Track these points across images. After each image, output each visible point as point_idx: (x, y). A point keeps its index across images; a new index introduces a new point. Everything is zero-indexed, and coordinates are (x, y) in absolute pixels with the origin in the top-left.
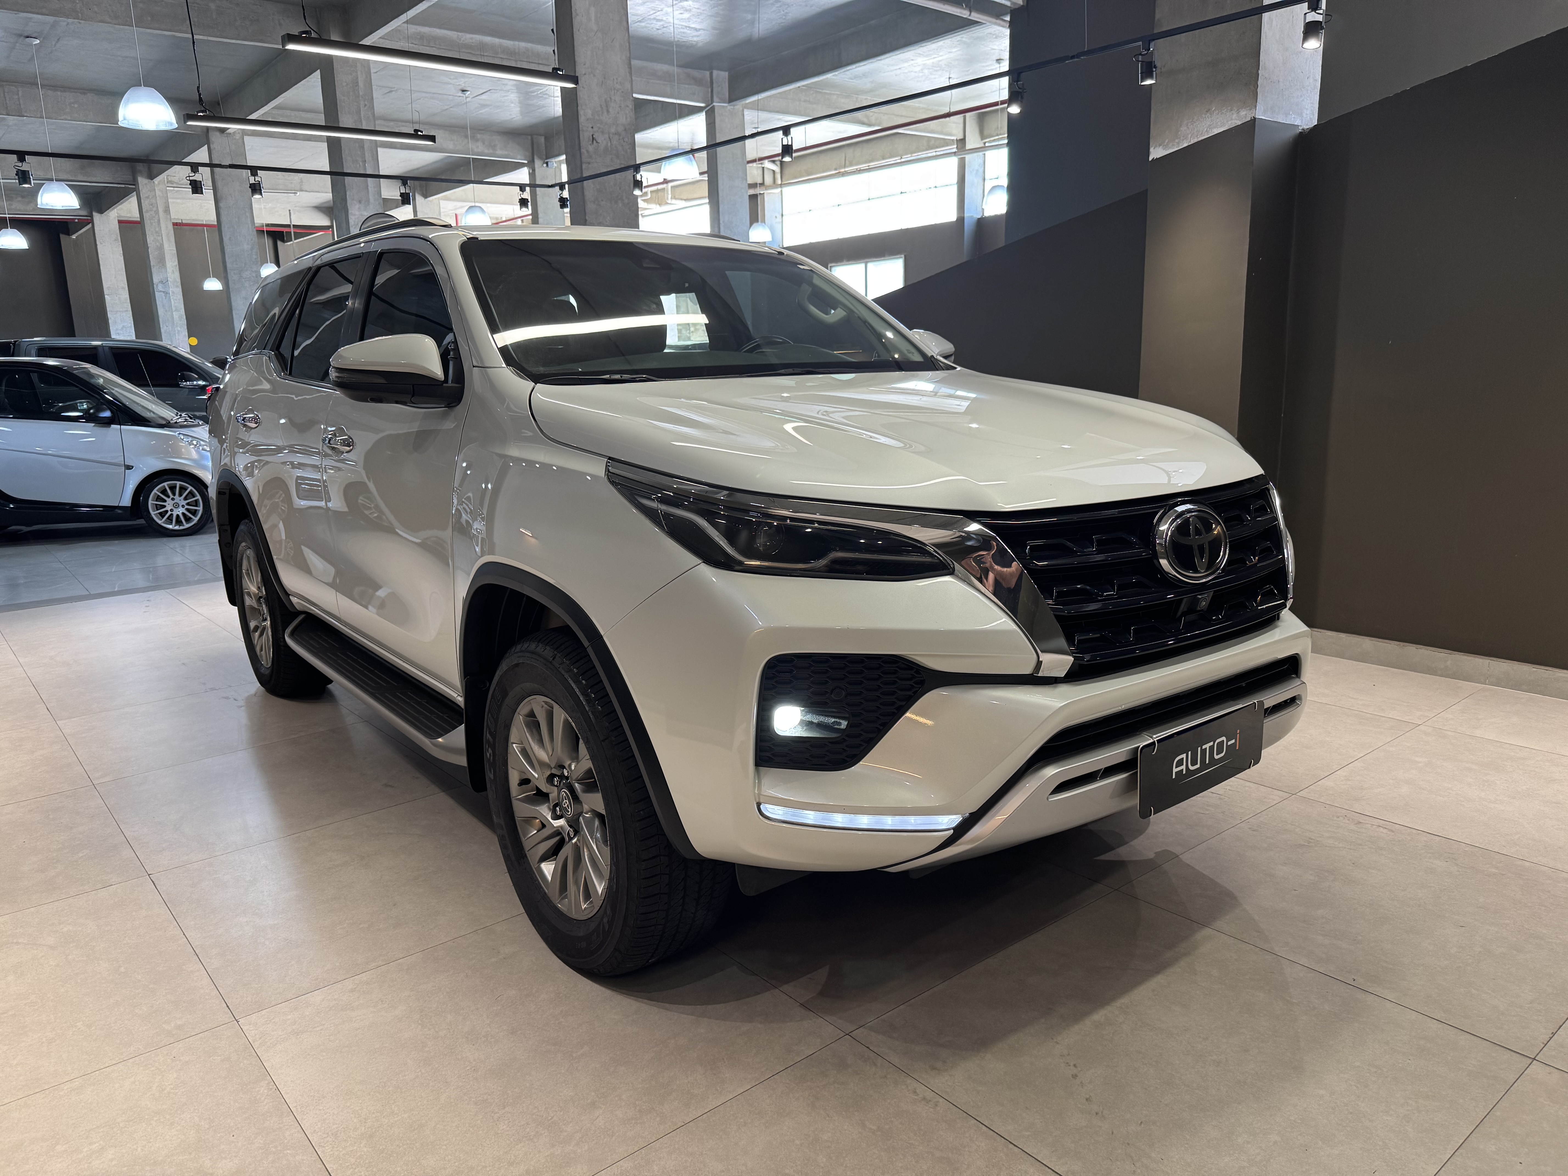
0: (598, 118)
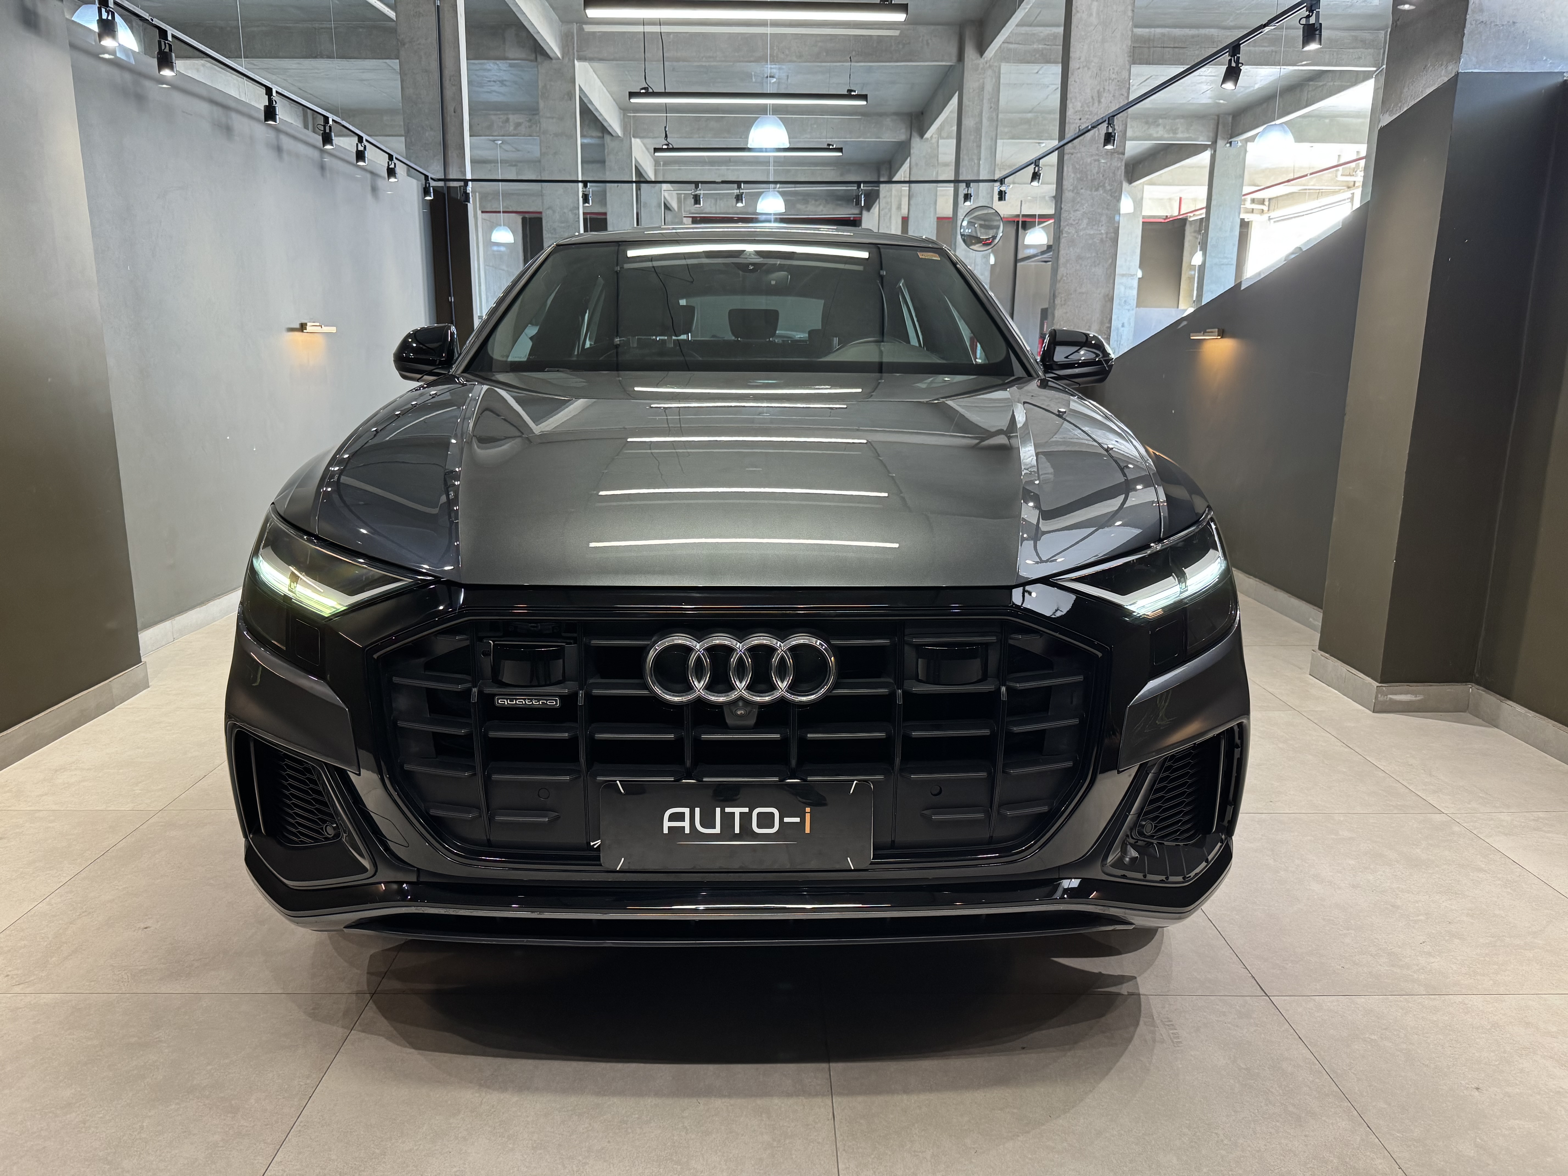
0: (1087, 109)
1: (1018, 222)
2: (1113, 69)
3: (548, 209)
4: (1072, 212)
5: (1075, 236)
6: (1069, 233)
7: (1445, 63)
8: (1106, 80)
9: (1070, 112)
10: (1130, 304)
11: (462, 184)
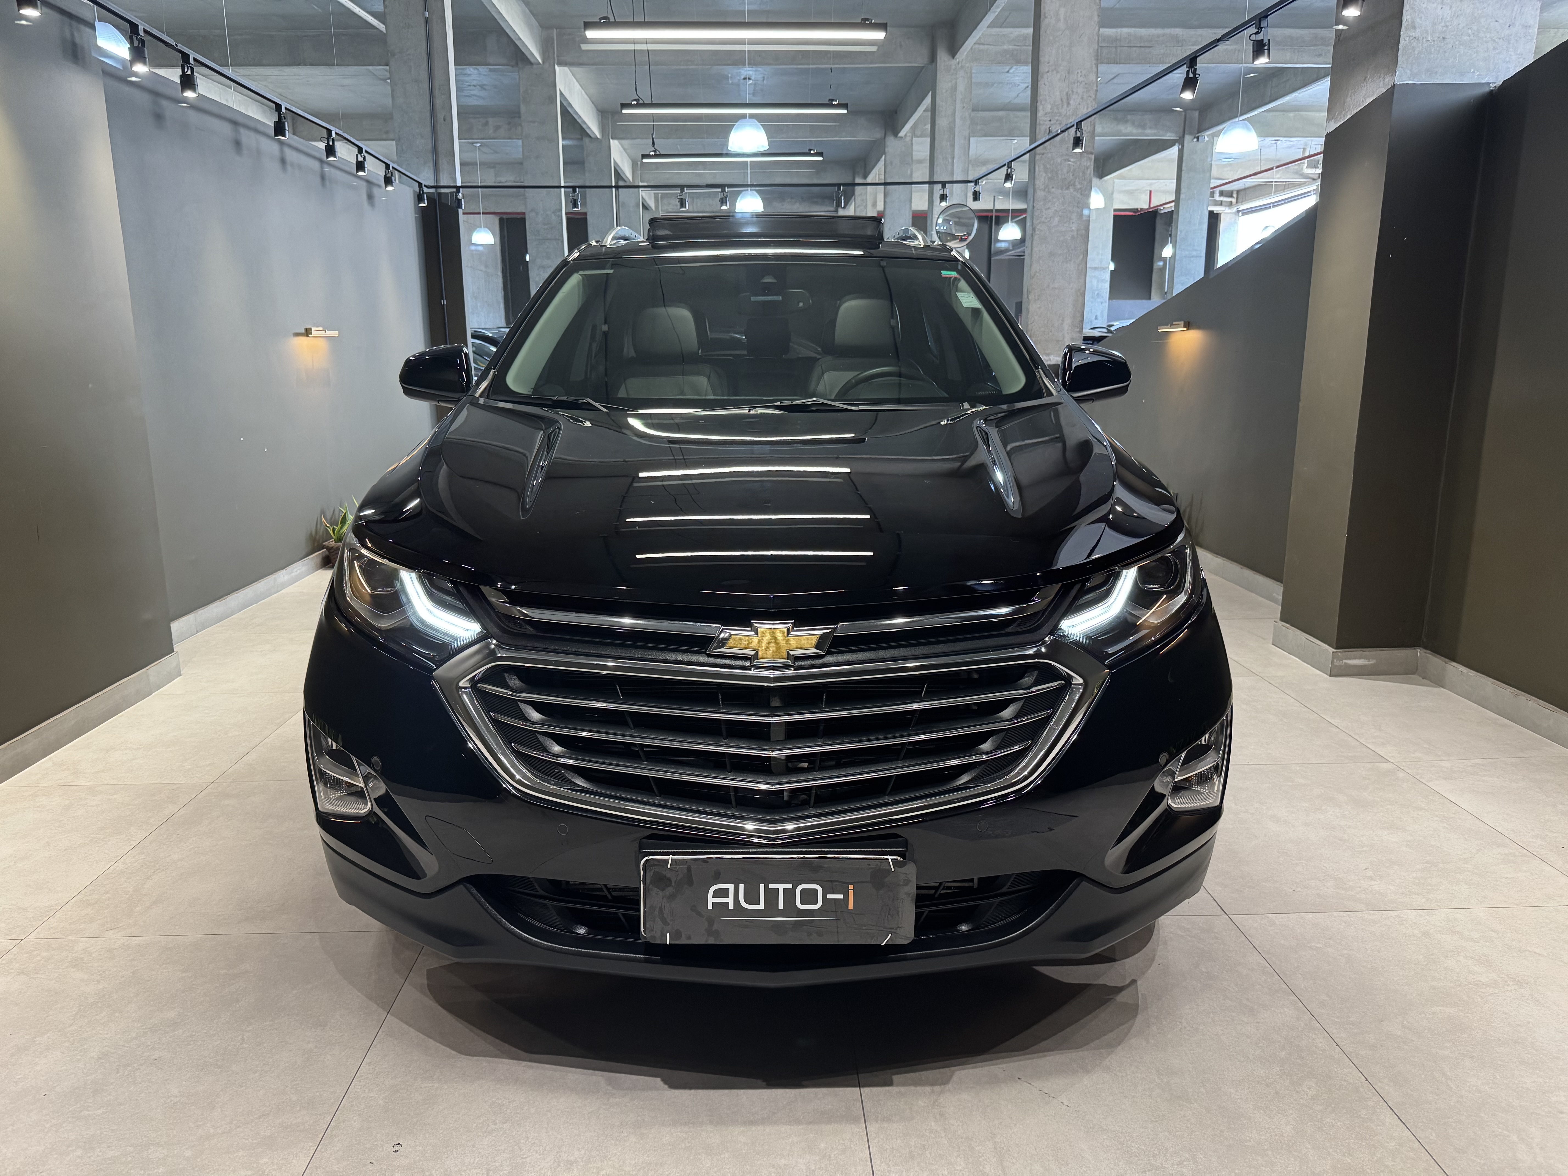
0: (1057, 111)
1: (992, 217)
2: (1081, 72)
3: (532, 210)
4: (1044, 210)
5: (1047, 234)
6: (1042, 230)
7: (1382, 75)
8: (1074, 83)
9: (1040, 114)
10: (1103, 297)
11: (454, 190)
